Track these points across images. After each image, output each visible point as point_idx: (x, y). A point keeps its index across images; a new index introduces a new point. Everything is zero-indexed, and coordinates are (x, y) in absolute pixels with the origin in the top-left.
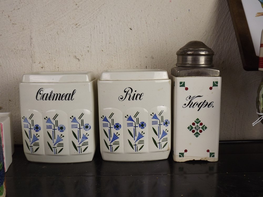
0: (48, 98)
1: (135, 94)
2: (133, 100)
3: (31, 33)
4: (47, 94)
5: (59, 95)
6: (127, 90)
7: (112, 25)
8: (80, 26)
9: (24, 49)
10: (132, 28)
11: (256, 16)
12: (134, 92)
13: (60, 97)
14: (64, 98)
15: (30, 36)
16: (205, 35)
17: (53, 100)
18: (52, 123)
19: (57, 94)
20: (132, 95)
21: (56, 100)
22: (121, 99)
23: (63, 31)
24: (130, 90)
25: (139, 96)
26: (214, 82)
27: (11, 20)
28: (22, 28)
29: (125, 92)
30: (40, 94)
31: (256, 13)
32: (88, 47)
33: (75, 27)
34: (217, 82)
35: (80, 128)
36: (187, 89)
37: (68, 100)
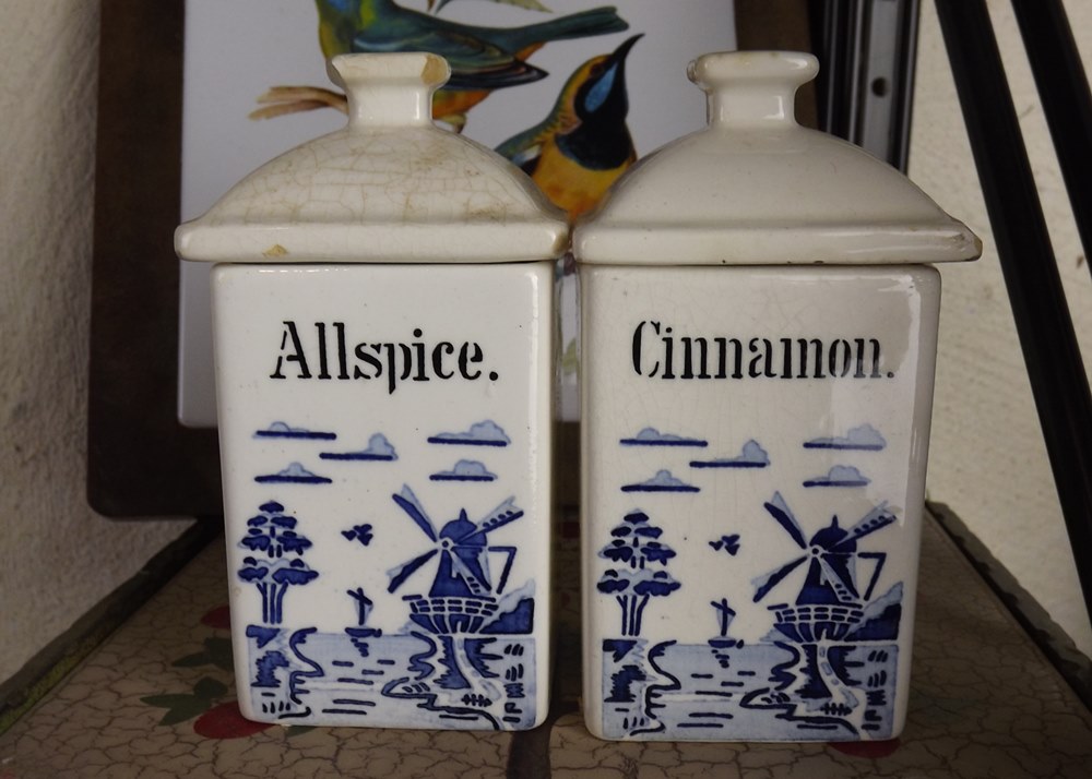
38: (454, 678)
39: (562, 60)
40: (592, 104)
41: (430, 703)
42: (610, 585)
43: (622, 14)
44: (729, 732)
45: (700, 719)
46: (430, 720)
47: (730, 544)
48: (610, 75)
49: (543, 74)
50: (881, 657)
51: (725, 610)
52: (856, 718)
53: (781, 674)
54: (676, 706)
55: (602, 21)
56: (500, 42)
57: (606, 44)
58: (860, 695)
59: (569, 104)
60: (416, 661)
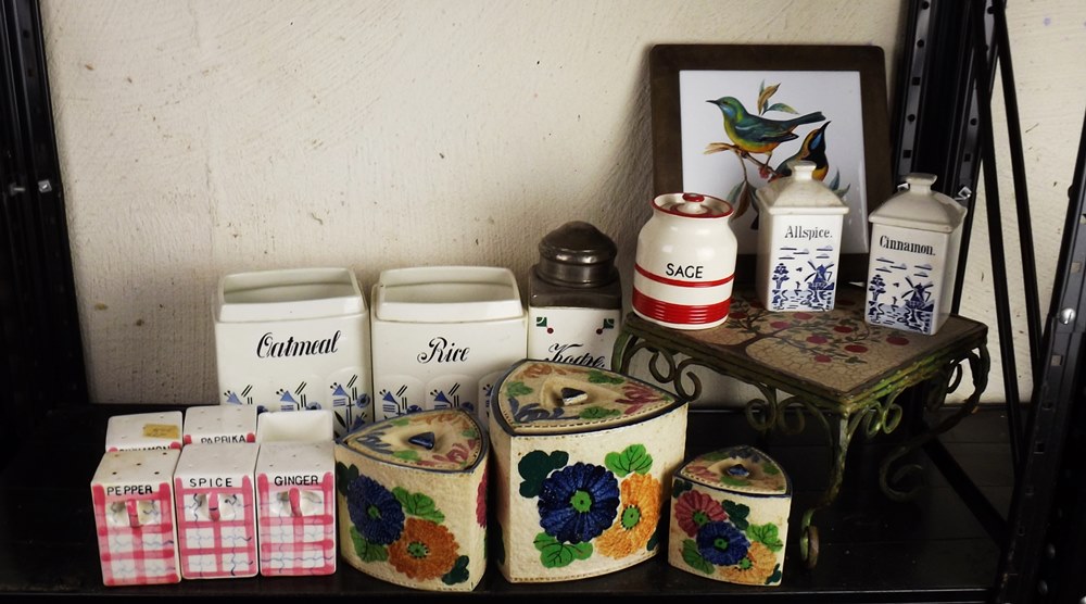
0: (283, 352)
1: (451, 351)
2: (447, 360)
3: (208, 158)
4: (282, 344)
5: (306, 345)
6: (435, 343)
7: (398, 147)
8: (324, 146)
9: (192, 194)
10: (445, 155)
11: (705, 153)
12: (449, 347)
13: (310, 348)
14: (317, 350)
15: (207, 165)
16: (615, 174)
17: (294, 354)
18: (293, 400)
19: (304, 344)
20: (446, 352)
21: (301, 354)
22: (423, 358)
23: (284, 156)
24: (442, 342)
25: (459, 354)
26: (605, 320)
27: (159, 127)
28: (186, 147)
29: (431, 345)
30: (267, 344)
31: (707, 144)
32: (342, 194)
33: (311, 147)
34: (612, 321)
35: (350, 405)
36: (550, 331)
37: (326, 351)
38: (816, 300)
39: (803, 131)
40: (813, 147)
41: (810, 306)
42: (872, 289)
43: (823, 114)
44: (893, 326)
45: (888, 322)
46: (810, 309)
47: (897, 285)
48: (819, 136)
49: (797, 137)
50: (928, 315)
51: (895, 299)
52: (922, 328)
53: (906, 315)
54: (883, 318)
55: (817, 117)
56: (783, 125)
57: (818, 125)
58: (923, 323)
59: (806, 147)
60: (809, 297)
